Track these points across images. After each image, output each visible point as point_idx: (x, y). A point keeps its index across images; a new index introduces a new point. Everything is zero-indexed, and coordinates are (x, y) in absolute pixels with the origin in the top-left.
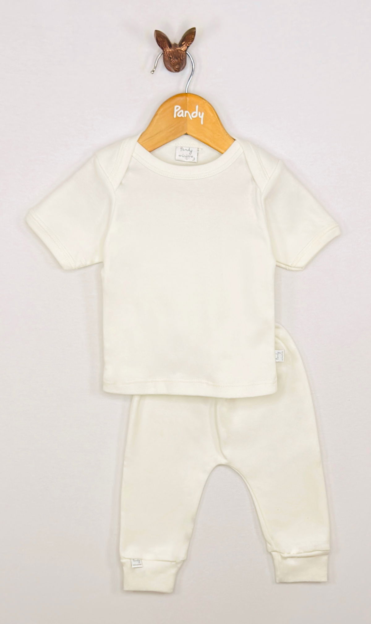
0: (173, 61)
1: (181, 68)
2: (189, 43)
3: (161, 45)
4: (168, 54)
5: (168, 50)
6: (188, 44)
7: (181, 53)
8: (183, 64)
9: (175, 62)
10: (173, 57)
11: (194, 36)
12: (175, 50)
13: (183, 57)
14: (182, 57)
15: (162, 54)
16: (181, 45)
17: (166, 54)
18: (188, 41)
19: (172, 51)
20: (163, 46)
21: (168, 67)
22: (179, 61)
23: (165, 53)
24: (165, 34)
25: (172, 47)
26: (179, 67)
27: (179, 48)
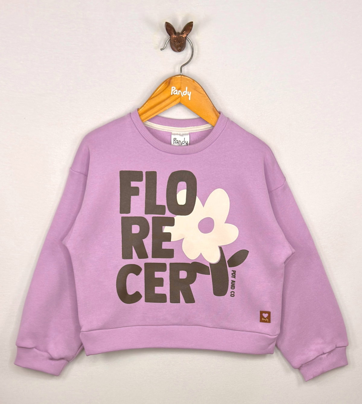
0: (177, 44)
3: (169, 33)
6: (187, 33)
7: (182, 38)
8: (183, 47)
10: (177, 41)
12: (179, 36)
14: (183, 42)
17: (172, 39)
19: (176, 37)
21: (173, 49)
22: (181, 44)
25: (176, 34)
26: (180, 48)
27: (181, 36)
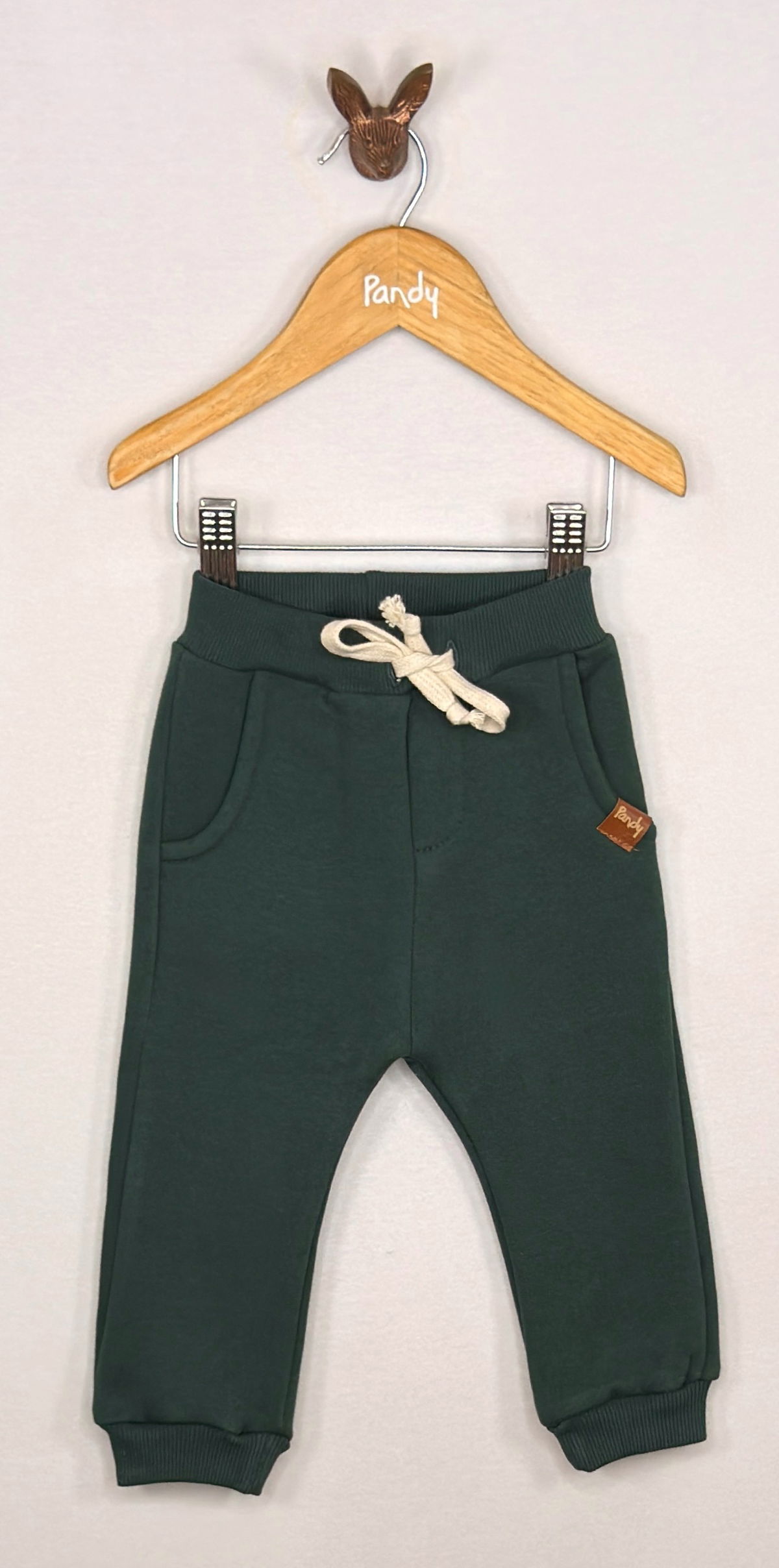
0: (375, 148)
1: (395, 170)
2: (414, 104)
3: (344, 110)
4: (361, 133)
5: (359, 121)
6: (413, 108)
7: (394, 130)
8: (397, 160)
9: (379, 152)
10: (375, 140)
11: (429, 86)
12: (381, 121)
13: (399, 141)
14: (397, 140)
15: (346, 134)
16: (393, 108)
17: (356, 131)
18: (413, 99)
19: (371, 123)
20: (349, 113)
21: (362, 165)
22: (390, 149)
23: (353, 131)
24: (355, 81)
25: (371, 115)
26: (388, 164)
27: (389, 118)
